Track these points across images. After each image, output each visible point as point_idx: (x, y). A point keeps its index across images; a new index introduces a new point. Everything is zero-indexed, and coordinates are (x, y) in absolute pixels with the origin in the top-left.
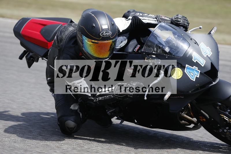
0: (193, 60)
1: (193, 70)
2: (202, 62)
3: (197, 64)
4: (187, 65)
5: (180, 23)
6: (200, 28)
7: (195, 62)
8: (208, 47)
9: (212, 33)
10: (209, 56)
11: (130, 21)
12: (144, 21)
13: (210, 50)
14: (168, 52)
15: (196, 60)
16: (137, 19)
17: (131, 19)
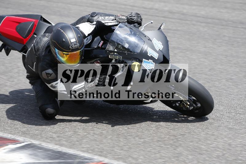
0: (148, 55)
1: (149, 63)
2: (156, 56)
3: (152, 58)
4: (144, 59)
5: (134, 21)
6: (152, 23)
7: (150, 56)
8: (160, 42)
9: (162, 28)
10: (161, 50)
11: (95, 26)
12: (106, 24)
13: (161, 44)
14: (127, 47)
15: (151, 55)
16: (101, 24)
17: (95, 24)
